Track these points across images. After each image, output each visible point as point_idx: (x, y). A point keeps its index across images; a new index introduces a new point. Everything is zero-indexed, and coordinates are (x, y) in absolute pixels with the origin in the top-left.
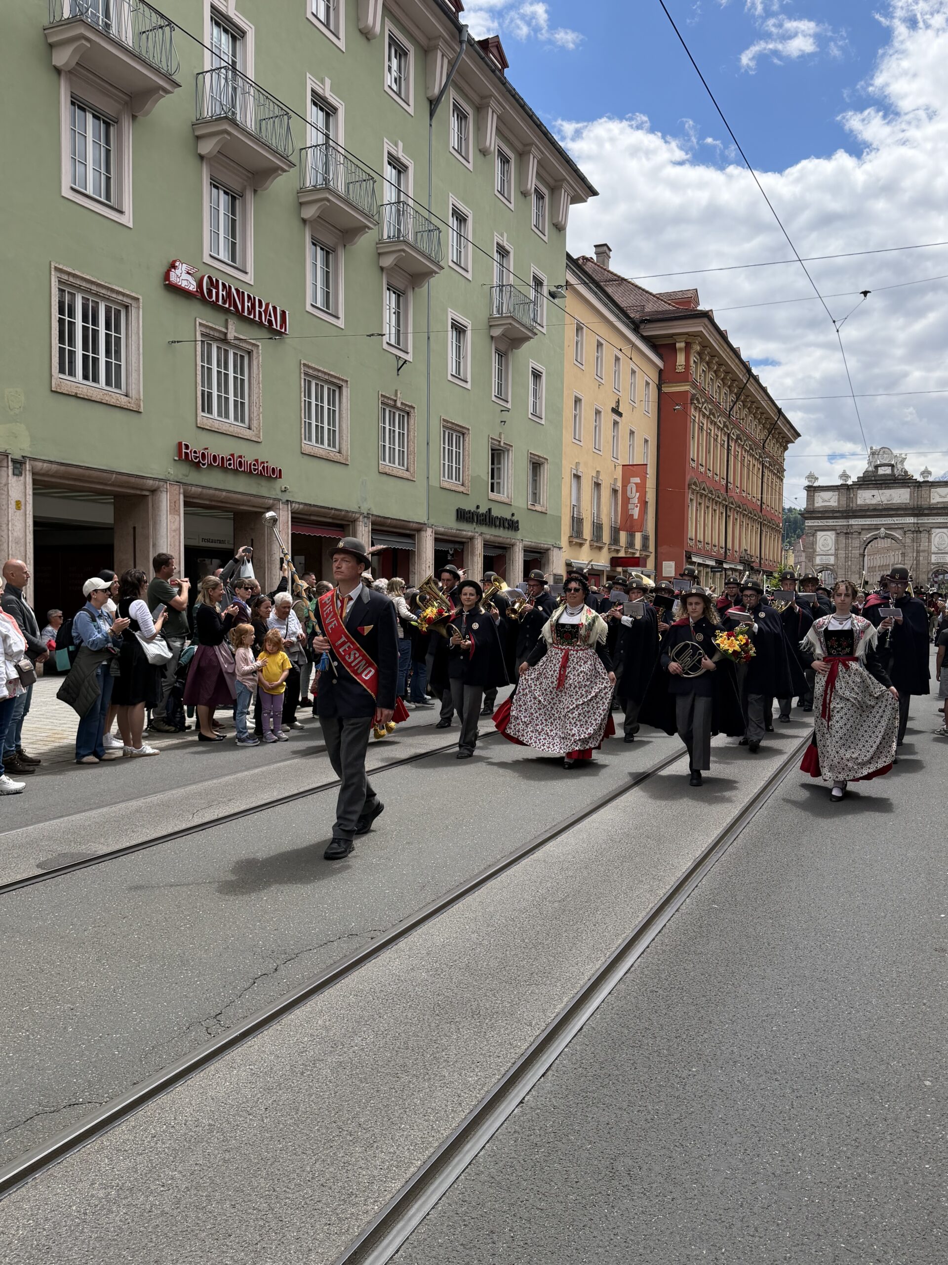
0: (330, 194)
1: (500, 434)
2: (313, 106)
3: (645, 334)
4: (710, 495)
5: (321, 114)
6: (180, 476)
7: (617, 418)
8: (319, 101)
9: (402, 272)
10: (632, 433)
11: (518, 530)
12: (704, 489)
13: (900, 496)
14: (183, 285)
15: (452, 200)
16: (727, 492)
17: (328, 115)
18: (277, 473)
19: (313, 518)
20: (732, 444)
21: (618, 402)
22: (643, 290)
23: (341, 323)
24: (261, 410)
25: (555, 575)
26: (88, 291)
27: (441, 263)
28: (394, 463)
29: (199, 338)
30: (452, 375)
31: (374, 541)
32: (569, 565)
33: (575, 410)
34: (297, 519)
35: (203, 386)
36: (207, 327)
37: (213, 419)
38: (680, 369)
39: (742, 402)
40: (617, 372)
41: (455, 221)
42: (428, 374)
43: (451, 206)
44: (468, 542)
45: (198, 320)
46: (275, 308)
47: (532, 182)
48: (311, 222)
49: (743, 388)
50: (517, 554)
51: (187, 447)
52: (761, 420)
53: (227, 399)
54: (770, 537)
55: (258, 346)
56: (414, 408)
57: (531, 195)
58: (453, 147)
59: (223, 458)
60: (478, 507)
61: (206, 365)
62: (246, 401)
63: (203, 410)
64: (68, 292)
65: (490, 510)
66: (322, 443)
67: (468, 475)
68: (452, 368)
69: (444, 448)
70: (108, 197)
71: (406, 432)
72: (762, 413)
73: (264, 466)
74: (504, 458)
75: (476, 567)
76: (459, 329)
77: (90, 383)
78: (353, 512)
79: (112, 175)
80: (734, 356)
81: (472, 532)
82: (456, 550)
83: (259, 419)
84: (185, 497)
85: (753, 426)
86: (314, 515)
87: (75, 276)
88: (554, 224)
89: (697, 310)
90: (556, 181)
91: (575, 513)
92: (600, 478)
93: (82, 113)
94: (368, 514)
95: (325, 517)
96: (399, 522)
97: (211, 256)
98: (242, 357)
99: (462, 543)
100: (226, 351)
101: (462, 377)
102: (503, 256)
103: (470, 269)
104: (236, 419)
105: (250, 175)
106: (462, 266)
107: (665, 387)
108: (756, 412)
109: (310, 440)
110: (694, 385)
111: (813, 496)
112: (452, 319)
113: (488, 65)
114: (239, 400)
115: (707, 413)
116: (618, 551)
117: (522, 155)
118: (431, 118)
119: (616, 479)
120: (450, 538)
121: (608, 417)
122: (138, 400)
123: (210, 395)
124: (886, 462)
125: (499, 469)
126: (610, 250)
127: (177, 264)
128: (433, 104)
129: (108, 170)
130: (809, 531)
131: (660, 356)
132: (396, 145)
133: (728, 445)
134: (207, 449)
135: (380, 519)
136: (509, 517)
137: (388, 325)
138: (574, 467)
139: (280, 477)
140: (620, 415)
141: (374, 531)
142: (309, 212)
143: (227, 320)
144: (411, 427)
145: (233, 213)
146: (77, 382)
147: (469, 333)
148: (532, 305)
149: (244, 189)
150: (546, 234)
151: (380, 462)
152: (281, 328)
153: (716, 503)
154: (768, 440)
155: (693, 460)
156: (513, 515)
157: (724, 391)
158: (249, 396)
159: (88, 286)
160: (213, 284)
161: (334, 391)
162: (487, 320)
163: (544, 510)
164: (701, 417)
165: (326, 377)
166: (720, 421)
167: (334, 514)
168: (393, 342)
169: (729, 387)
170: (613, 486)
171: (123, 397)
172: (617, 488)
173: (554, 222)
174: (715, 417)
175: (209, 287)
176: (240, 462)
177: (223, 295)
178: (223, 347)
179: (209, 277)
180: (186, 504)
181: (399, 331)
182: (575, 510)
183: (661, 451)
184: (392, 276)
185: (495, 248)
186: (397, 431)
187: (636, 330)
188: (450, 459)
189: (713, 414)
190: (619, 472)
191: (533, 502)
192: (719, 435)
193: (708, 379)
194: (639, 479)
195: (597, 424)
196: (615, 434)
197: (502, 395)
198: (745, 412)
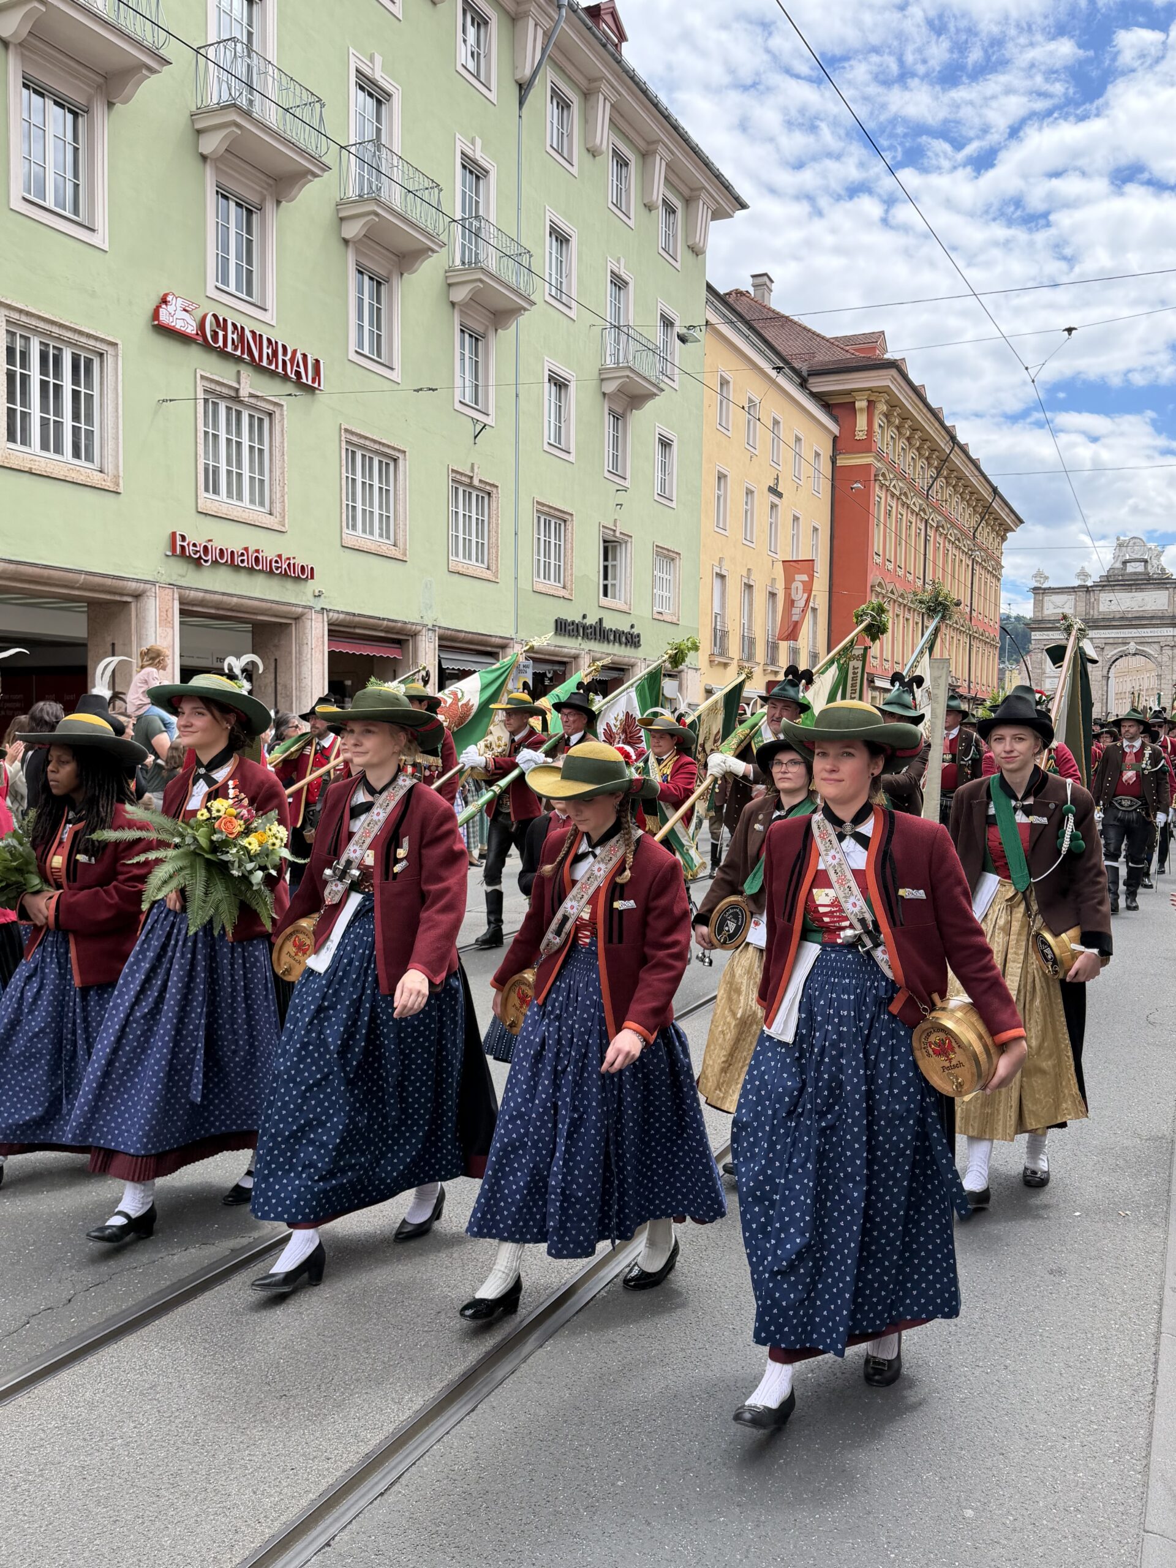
0: (379, 206)
1: (615, 520)
2: (359, 92)
3: (815, 390)
4: (900, 600)
5: (370, 103)
6: (175, 577)
7: (776, 500)
8: (367, 85)
9: (479, 307)
10: (796, 519)
11: (640, 646)
12: (892, 592)
13: (1155, 601)
14: (178, 327)
15: (552, 214)
17: (379, 102)
18: (308, 572)
19: (358, 631)
20: (931, 533)
21: (777, 479)
22: (814, 333)
23: (394, 376)
24: (286, 490)
26: (49, 335)
27: (532, 298)
28: (470, 559)
29: (201, 395)
30: (549, 444)
31: (443, 661)
32: (708, 691)
33: (719, 489)
34: (337, 631)
35: (206, 458)
36: (212, 381)
37: (221, 503)
38: (861, 436)
39: (946, 478)
40: (775, 440)
41: (554, 244)
42: (517, 442)
43: (548, 223)
44: (571, 662)
45: (199, 372)
46: (305, 356)
47: (659, 191)
48: (355, 243)
49: (945, 461)
51: (183, 538)
52: (971, 502)
53: (239, 475)
54: (983, 653)
55: (282, 406)
56: (497, 487)
57: (657, 208)
58: (551, 146)
59: (232, 552)
60: (584, 617)
61: (211, 431)
62: (266, 478)
63: (207, 490)
64: (21, 336)
65: (601, 620)
66: (372, 533)
67: (572, 575)
68: (549, 436)
69: (539, 539)
70: (76, 212)
71: (486, 519)
72: (972, 493)
73: (289, 565)
74: (620, 553)
76: (560, 384)
77: (51, 455)
78: (413, 624)
79: (81, 182)
80: (932, 419)
81: (576, 648)
82: (555, 672)
83: (283, 501)
84: (181, 603)
85: (961, 510)
86: (359, 627)
87: (28, 314)
88: (689, 247)
89: (883, 359)
90: (691, 190)
91: (718, 623)
92: (752, 577)
93: (40, 100)
94: (433, 626)
95: (375, 630)
96: (476, 637)
97: (217, 287)
98: (261, 420)
99: (564, 663)
100: (239, 413)
101: (563, 446)
102: (619, 287)
103: (573, 305)
104: (252, 501)
105: (271, 181)
106: (564, 301)
107: (841, 459)
108: (964, 492)
109: (354, 527)
110: (879, 457)
111: (1042, 600)
112: (549, 370)
113: (597, 37)
114: (257, 476)
115: (897, 493)
117: (645, 156)
118: (520, 108)
119: (775, 580)
120: (547, 657)
121: (763, 499)
122: (117, 477)
123: (216, 470)
124: (1137, 556)
125: (614, 566)
126: (772, 281)
127: (169, 298)
128: (523, 88)
129: (76, 175)
130: (1037, 646)
131: (836, 419)
132: (473, 143)
133: (926, 535)
134: (210, 541)
135: (449, 632)
136: (626, 629)
137: (462, 379)
138: (716, 564)
139: (312, 578)
140: (780, 495)
141: (441, 647)
142: (352, 230)
143: (239, 372)
144: (493, 512)
145: (249, 231)
146: (32, 455)
147: (572, 387)
148: (657, 353)
149: (263, 199)
150: (679, 258)
151: (451, 558)
152: (313, 381)
153: (909, 610)
154: (980, 528)
155: (878, 554)
156: (632, 626)
157: (919, 464)
158: (271, 471)
159: (48, 327)
160: (221, 324)
161: (387, 464)
162: (597, 372)
163: (675, 620)
164: (889, 498)
165: (377, 446)
166: (914, 504)
167: (387, 627)
168: (469, 400)
169: (927, 459)
170: (769, 589)
171: (96, 473)
172: (775, 591)
173: (690, 244)
174: (907, 498)
175: (215, 327)
176: (257, 559)
177: (233, 339)
178: (235, 407)
179: (215, 316)
180: (183, 612)
181: (476, 386)
182: (718, 619)
183: (835, 542)
184: (466, 313)
185: (609, 278)
186: (474, 517)
187: (803, 384)
188: (547, 554)
189: (905, 494)
190: (779, 571)
191: (660, 610)
192: (914, 521)
193: (898, 449)
194: (805, 578)
195: (749, 507)
196: (773, 521)
197: (617, 470)
198: (950, 490)
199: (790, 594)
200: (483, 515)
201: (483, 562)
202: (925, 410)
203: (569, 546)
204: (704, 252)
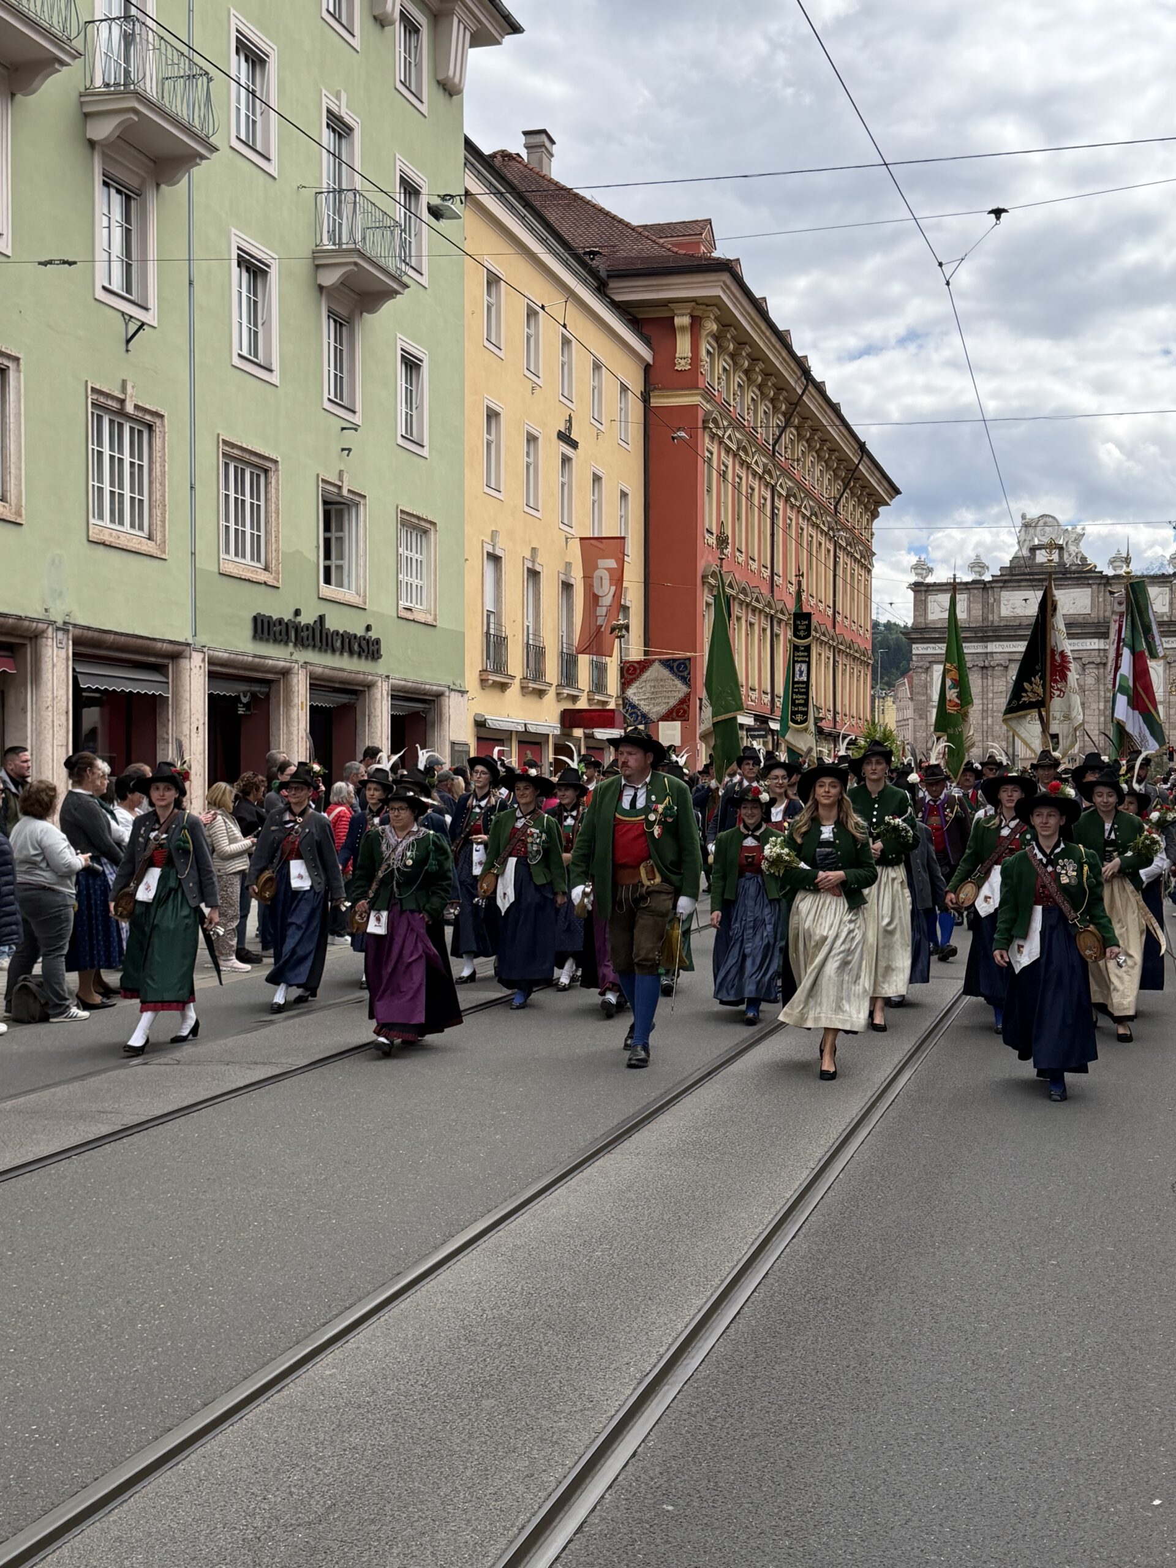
1: (341, 473)
3: (618, 298)
4: (741, 596)
7: (568, 451)
9: (132, 150)
10: (597, 479)
11: (380, 657)
12: (731, 586)
13: (1076, 602)
15: (237, 19)
16: (772, 591)
20: (780, 504)
21: (570, 421)
22: (614, 218)
25: (453, 744)
27: (212, 140)
28: (121, 523)
30: (240, 356)
31: (79, 676)
32: (480, 724)
33: (489, 432)
38: (682, 365)
39: (797, 428)
40: (566, 367)
41: (243, 64)
42: (192, 351)
43: (233, 34)
44: (278, 681)
47: (395, 0)
49: (796, 404)
50: (378, 704)
52: (830, 463)
54: (852, 674)
56: (162, 416)
57: (392, 23)
60: (297, 613)
65: (322, 618)
67: (277, 550)
68: (240, 344)
69: (227, 496)
71: (145, 463)
72: (831, 451)
74: (349, 520)
75: (294, 730)
76: (254, 270)
78: (32, 620)
80: (778, 345)
81: (285, 660)
82: (254, 695)
85: (817, 473)
88: (438, 82)
89: (710, 258)
91: (492, 626)
92: (538, 560)
94: (65, 623)
96: (133, 641)
99: (268, 682)
101: (261, 360)
102: (340, 134)
103: (273, 155)
106: (259, 148)
107: (656, 396)
108: (821, 449)
110: (709, 396)
111: (925, 602)
112: (239, 248)
115: (734, 447)
116: (574, 699)
119: (568, 565)
120: (241, 672)
121: (551, 450)
124: (1050, 541)
125: (340, 540)
126: (553, 142)
130: (920, 664)
131: (647, 341)
133: (773, 507)
135: (90, 634)
136: (360, 632)
137: (107, 254)
138: (488, 540)
140: (574, 445)
141: (78, 657)
144: (157, 455)
147: (274, 275)
148: (397, 231)
150: (425, 98)
151: (92, 521)
153: (754, 609)
154: (843, 500)
155: (710, 532)
156: (368, 628)
157: (762, 408)
162: (310, 255)
163: (430, 619)
164: (723, 454)
166: (756, 462)
168: (117, 285)
169: (772, 401)
170: (562, 577)
172: (572, 581)
173: (440, 78)
174: (747, 454)
182: (492, 620)
183: (651, 513)
184: (112, 159)
185: (324, 120)
186: (127, 460)
187: (601, 289)
188: (240, 519)
189: (745, 449)
190: (575, 552)
191: (408, 604)
192: (756, 487)
193: (734, 386)
194: (612, 563)
195: (531, 460)
196: (566, 480)
197: (342, 398)
198: (801, 447)
199: (591, 586)
200: (140, 458)
201: (141, 528)
202: (768, 333)
203: (273, 506)
204: (459, 92)
